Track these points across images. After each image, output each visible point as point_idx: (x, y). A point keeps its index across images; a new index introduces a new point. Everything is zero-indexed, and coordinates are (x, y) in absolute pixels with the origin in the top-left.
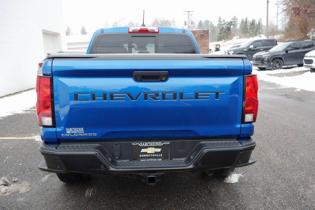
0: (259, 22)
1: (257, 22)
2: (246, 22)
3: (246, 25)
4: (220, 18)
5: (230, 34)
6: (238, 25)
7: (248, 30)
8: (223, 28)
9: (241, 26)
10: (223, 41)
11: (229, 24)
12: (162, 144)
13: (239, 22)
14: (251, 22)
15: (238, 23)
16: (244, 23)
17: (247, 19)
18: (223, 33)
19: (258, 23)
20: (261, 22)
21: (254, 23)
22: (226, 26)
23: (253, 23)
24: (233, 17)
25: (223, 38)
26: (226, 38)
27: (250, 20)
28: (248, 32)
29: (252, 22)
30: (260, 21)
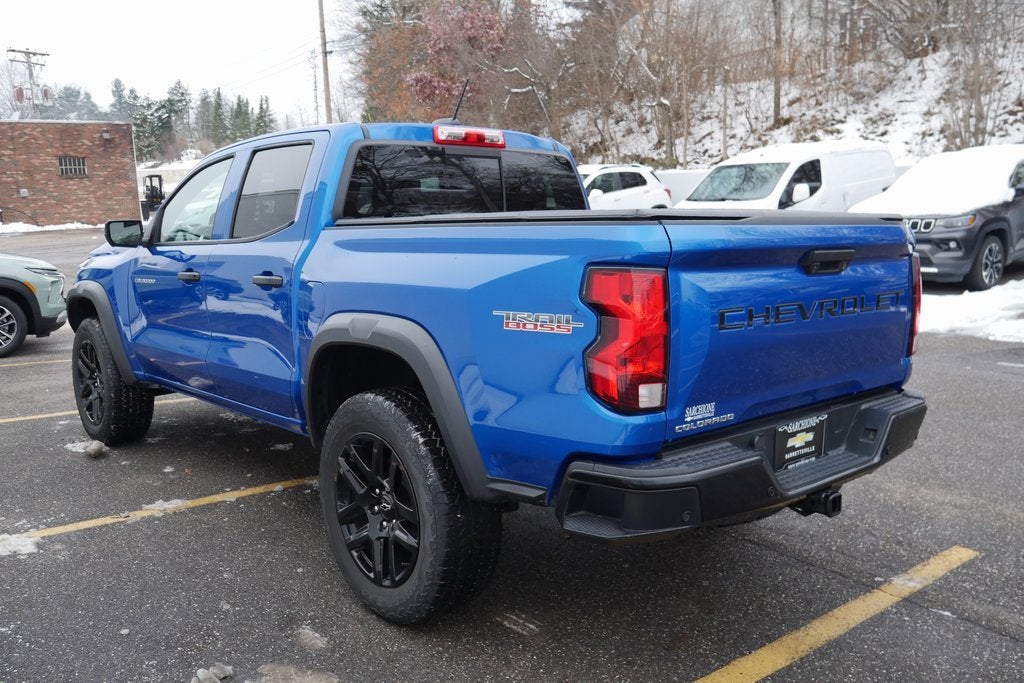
0: (261, 108)
1: (254, 108)
2: (219, 105)
3: (218, 115)
4: (118, 84)
5: (172, 140)
6: (191, 111)
7: (228, 132)
8: (144, 120)
9: (201, 116)
10: (150, 164)
11: (163, 106)
12: (818, 421)
13: (195, 102)
14: (235, 107)
15: (191, 105)
16: (212, 109)
17: (219, 95)
18: (147, 137)
19: (257, 111)
20: (267, 108)
21: (243, 109)
22: (156, 115)
23: (241, 110)
24: (173, 86)
25: (149, 153)
26: (157, 153)
27: (230, 100)
28: (227, 136)
29: (239, 105)
30: (264, 106)
